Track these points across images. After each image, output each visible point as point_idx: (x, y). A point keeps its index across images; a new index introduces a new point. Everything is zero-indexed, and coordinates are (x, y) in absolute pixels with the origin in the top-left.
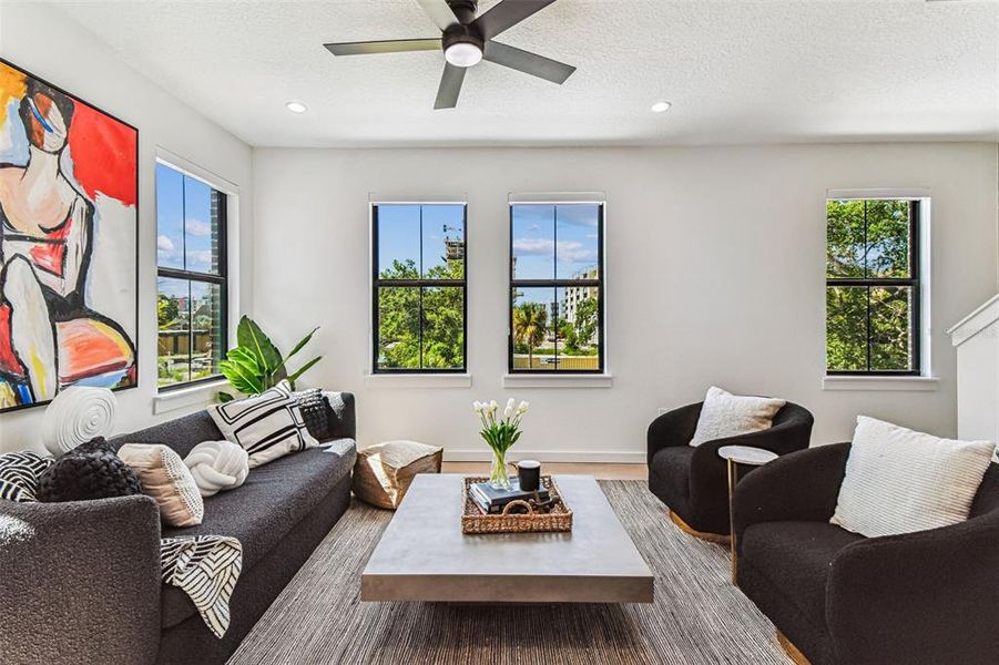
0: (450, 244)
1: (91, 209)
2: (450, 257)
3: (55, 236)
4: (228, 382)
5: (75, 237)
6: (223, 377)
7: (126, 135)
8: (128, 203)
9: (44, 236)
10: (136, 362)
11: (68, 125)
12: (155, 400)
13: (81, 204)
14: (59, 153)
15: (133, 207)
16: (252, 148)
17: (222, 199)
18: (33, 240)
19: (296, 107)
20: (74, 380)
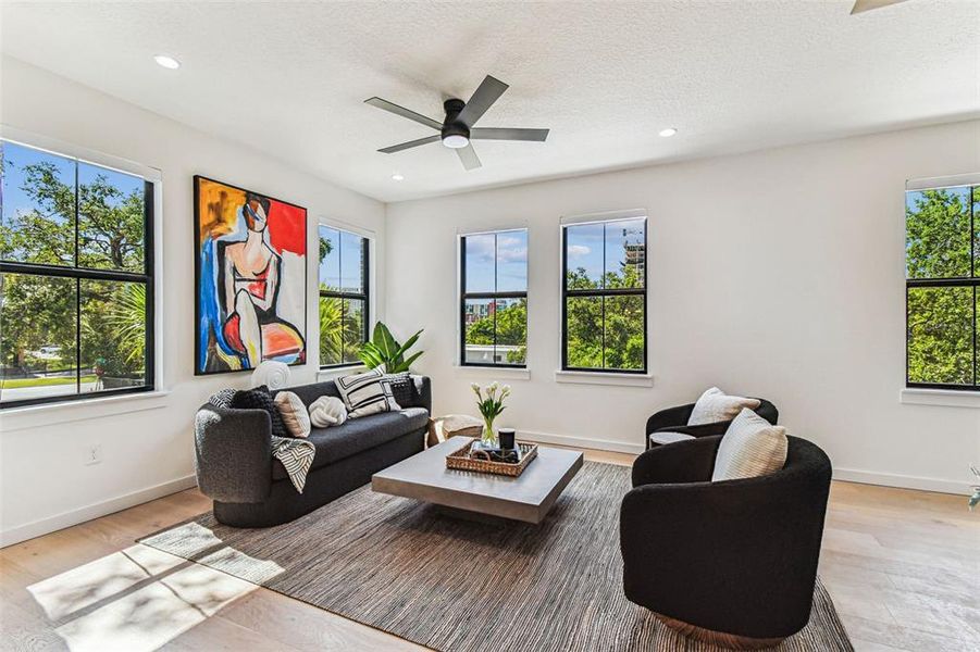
0: (630, 249)
1: (280, 260)
2: (629, 262)
3: (261, 278)
4: (365, 366)
5: (271, 277)
6: (363, 364)
7: (298, 214)
8: (300, 254)
9: (255, 277)
10: (305, 350)
11: (267, 214)
12: (318, 374)
13: (275, 258)
14: (262, 231)
15: (303, 256)
16: (386, 204)
17: (366, 242)
18: (250, 280)
19: (398, 178)
20: (270, 357)
